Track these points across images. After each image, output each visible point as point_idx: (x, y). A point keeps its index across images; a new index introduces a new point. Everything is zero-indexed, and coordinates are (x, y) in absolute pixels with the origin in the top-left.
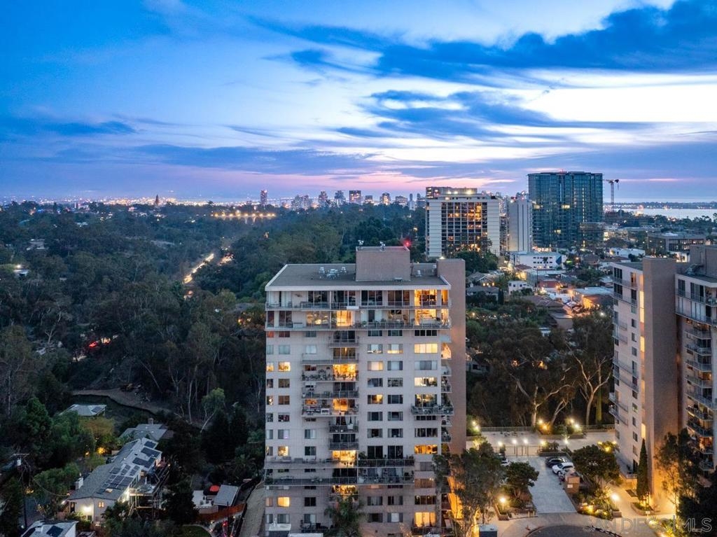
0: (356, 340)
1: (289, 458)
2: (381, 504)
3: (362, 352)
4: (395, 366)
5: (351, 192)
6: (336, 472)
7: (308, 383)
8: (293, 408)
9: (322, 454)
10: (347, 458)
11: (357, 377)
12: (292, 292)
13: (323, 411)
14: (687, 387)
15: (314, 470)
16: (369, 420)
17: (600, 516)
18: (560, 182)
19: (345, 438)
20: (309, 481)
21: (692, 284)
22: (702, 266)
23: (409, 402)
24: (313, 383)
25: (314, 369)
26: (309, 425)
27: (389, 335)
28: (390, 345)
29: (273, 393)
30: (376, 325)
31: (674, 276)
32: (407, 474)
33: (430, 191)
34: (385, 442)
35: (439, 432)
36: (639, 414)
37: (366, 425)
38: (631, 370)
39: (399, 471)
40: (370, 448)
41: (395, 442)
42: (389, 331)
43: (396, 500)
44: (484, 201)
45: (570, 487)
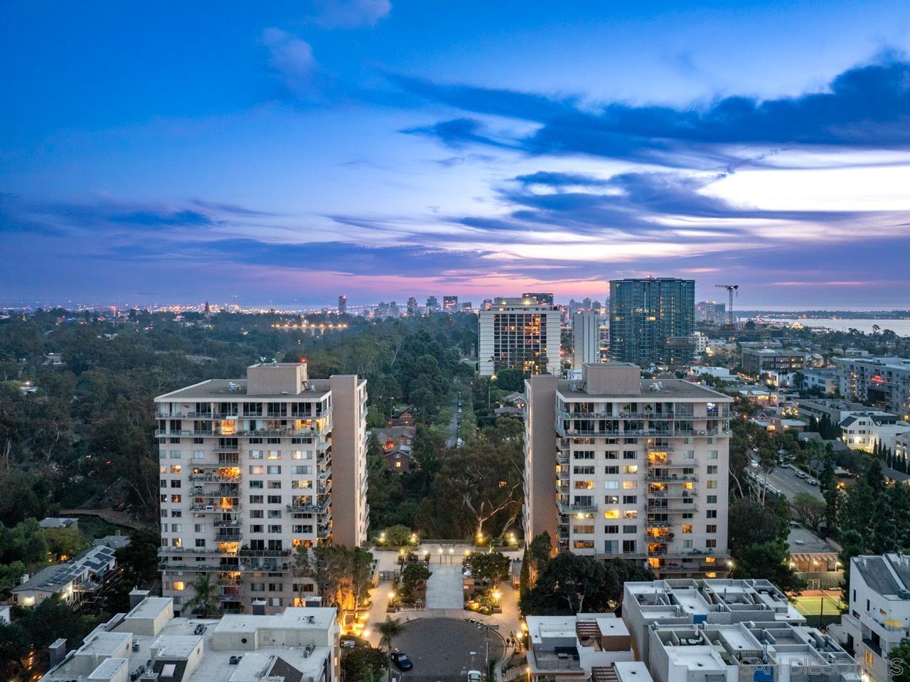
0: (239, 448)
1: (182, 548)
2: (263, 590)
3: (244, 457)
4: (274, 470)
5: (446, 298)
6: (224, 560)
7: (196, 484)
8: (186, 503)
9: (210, 546)
10: (233, 548)
11: (240, 479)
12: (181, 404)
13: (208, 508)
15: (203, 559)
16: (251, 517)
17: (482, 612)
19: (230, 531)
20: (200, 568)
23: (287, 501)
24: (201, 484)
25: (201, 472)
26: (199, 521)
27: (269, 443)
28: (269, 452)
29: (166, 491)
30: (257, 433)
32: (285, 564)
34: (266, 536)
35: (314, 530)
37: (249, 521)
39: (280, 562)
40: (253, 542)
41: (275, 536)
42: (269, 439)
43: (277, 587)
44: (544, 312)
45: (466, 587)
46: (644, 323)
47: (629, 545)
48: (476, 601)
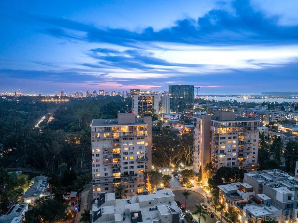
0: (120, 141)
1: (100, 177)
2: (128, 187)
3: (121, 145)
4: (131, 148)
5: (100, 91)
6: (114, 179)
7: (105, 155)
8: (101, 162)
9: (110, 175)
10: (118, 175)
11: (120, 152)
12: (99, 128)
13: (110, 163)
14: (213, 151)
15: (107, 180)
16: (124, 164)
17: (188, 187)
18: (180, 88)
19: (117, 170)
20: (107, 183)
21: (215, 122)
23: (135, 158)
24: (107, 155)
25: (106, 151)
26: (106, 167)
27: (130, 139)
28: (130, 142)
29: (94, 158)
30: (126, 136)
31: (210, 120)
32: (135, 179)
33: (132, 91)
34: (129, 170)
35: (144, 167)
36: (200, 159)
37: (123, 166)
38: (198, 147)
39: (133, 178)
40: (124, 172)
41: (132, 170)
42: (130, 138)
43: (132, 186)
44: (153, 95)
45: (180, 180)
46: (179, 98)
47: (233, 163)
48: (185, 184)
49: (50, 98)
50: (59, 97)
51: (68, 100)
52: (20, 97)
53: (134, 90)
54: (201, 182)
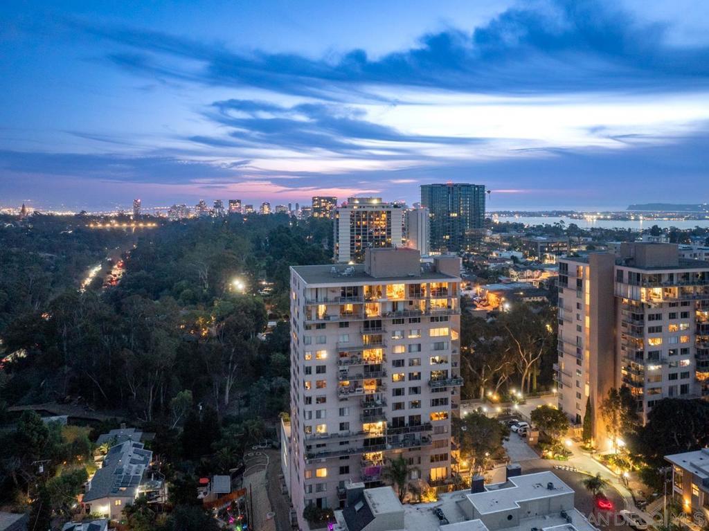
0: (383, 328)
1: (326, 434)
3: (387, 338)
4: (414, 348)
5: (231, 201)
6: (366, 442)
7: (341, 368)
8: (329, 391)
9: (353, 428)
10: (376, 429)
11: (384, 359)
12: (327, 288)
13: (358, 391)
15: (347, 442)
16: (393, 395)
18: (449, 193)
19: (374, 412)
20: (346, 452)
21: (630, 273)
22: (632, 259)
23: (425, 378)
24: (346, 367)
25: (346, 356)
26: (343, 404)
27: (410, 322)
28: (411, 331)
29: (311, 377)
30: (399, 314)
31: (613, 267)
32: (424, 438)
33: (317, 200)
34: (406, 413)
35: (450, 403)
36: (583, 377)
37: (392, 400)
38: (576, 344)
39: (418, 435)
40: (395, 420)
41: (415, 412)
42: (410, 319)
43: (416, 460)
44: (389, 210)
45: (531, 439)
46: (449, 218)
47: (684, 389)
48: (549, 450)
49: (107, 219)
50: (131, 218)
51: (154, 225)
52: (37, 218)
53: (320, 198)
54: (593, 443)
